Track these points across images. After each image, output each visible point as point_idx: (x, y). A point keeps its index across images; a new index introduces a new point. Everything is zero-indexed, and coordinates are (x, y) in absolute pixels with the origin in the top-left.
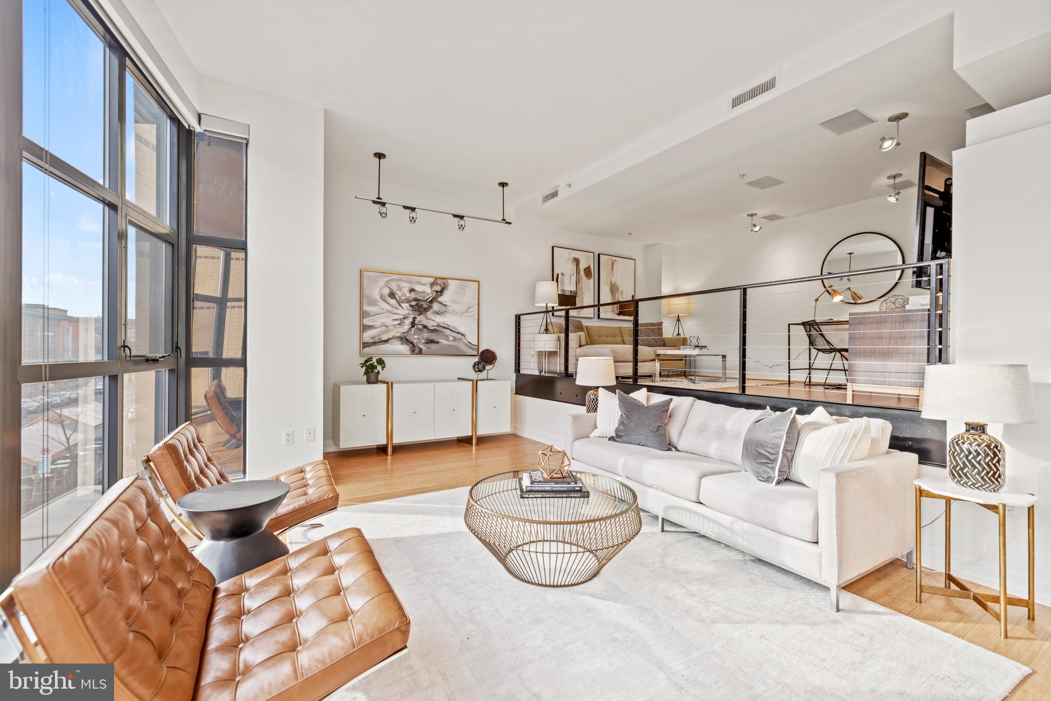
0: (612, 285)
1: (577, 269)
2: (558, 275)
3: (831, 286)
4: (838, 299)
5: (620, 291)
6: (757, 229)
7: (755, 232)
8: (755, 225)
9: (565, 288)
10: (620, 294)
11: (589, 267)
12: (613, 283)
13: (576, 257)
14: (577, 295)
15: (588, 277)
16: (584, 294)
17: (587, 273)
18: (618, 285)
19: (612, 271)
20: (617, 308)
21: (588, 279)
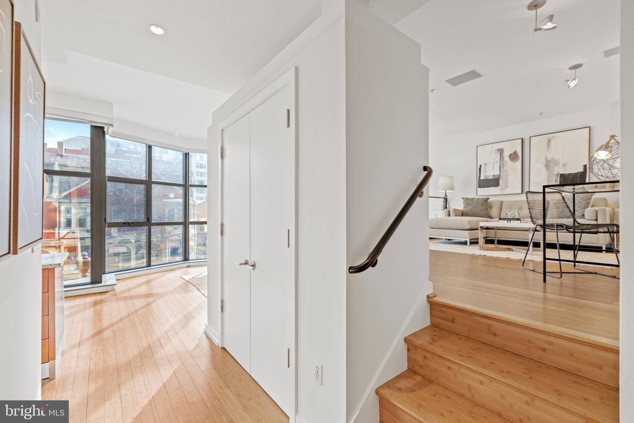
0: (547, 161)
1: (500, 157)
2: (481, 166)
5: (561, 164)
9: (488, 174)
10: (561, 167)
11: (515, 153)
12: (549, 159)
13: (500, 147)
14: (501, 177)
15: (514, 160)
16: (509, 175)
17: (513, 157)
18: (558, 159)
19: (548, 148)
20: (556, 181)
21: (514, 162)
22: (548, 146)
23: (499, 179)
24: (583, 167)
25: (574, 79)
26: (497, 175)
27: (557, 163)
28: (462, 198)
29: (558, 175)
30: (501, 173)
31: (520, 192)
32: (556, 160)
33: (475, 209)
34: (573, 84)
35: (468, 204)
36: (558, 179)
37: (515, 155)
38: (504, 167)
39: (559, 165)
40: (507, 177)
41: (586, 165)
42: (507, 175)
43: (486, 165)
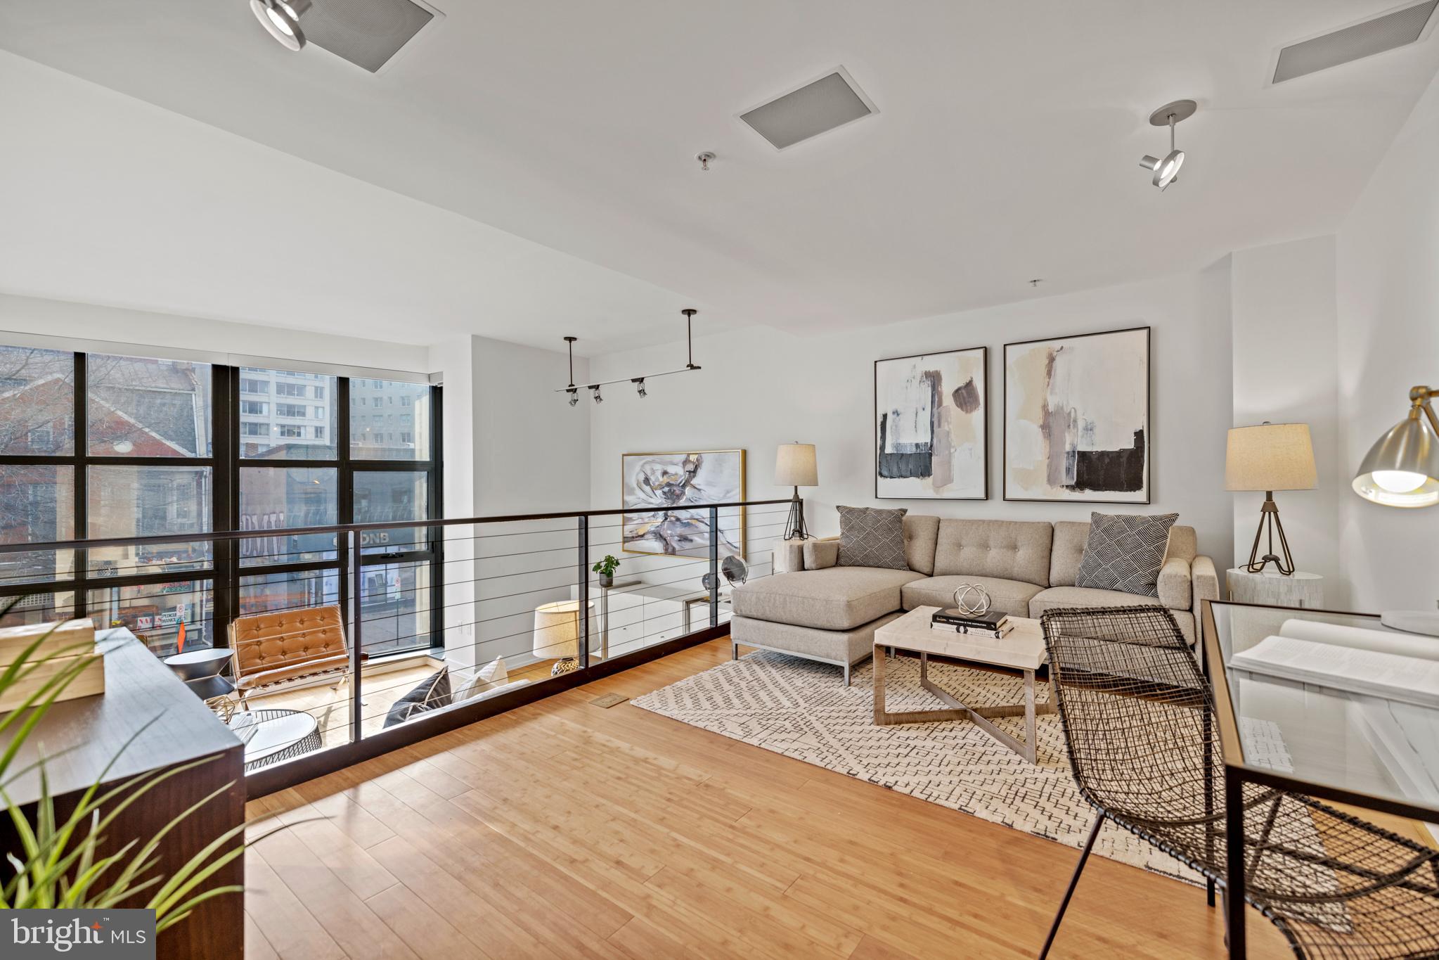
0: (1047, 413)
1: (933, 396)
2: (885, 416)
5: (1081, 424)
9: (903, 441)
10: (1080, 433)
11: (969, 384)
12: (1051, 408)
13: (932, 369)
14: (935, 451)
15: (967, 406)
16: (953, 447)
17: (964, 398)
18: (1073, 410)
19: (1050, 378)
20: (1068, 470)
21: (967, 412)
22: (1049, 373)
23: (931, 455)
24: (1133, 438)
25: (1173, 155)
26: (926, 444)
27: (1071, 422)
28: (838, 507)
29: (1074, 456)
30: (935, 440)
31: (982, 495)
32: (1070, 412)
33: (871, 543)
34: (1170, 171)
35: (852, 528)
36: (1074, 466)
37: (967, 393)
38: (942, 424)
39: (1075, 425)
40: (950, 453)
41: (1141, 432)
42: (949, 446)
43: (898, 415)
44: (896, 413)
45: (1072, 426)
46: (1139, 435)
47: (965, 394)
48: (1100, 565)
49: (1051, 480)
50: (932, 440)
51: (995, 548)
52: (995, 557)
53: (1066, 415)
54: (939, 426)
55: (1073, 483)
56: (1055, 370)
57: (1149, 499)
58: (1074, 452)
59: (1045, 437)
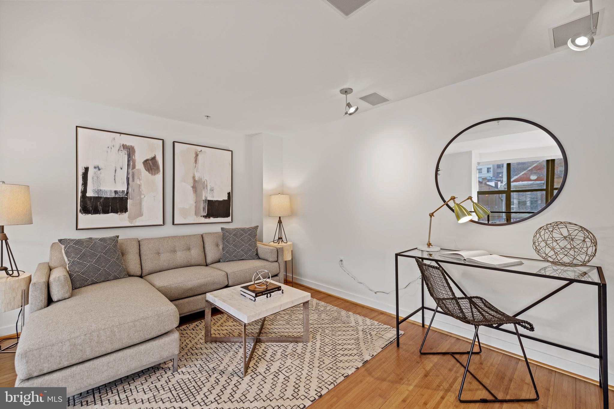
0: (195, 181)
1: (128, 161)
2: (87, 169)
3: (453, 198)
4: (465, 219)
5: (209, 188)
6: (352, 110)
7: (350, 114)
8: (349, 105)
9: (103, 188)
10: (208, 192)
11: (154, 158)
12: (197, 179)
13: (128, 144)
14: (130, 196)
15: (152, 171)
16: (144, 194)
17: (150, 166)
18: (206, 181)
19: (196, 164)
20: (204, 209)
21: (152, 174)
22: (196, 161)
23: (127, 198)
24: (227, 195)
26: (123, 191)
27: (205, 186)
28: (58, 240)
29: (206, 202)
30: (130, 190)
31: (161, 223)
32: (204, 182)
36: (206, 206)
37: (153, 164)
38: (135, 180)
39: (207, 188)
40: (141, 198)
41: (230, 193)
42: (140, 194)
43: (99, 169)
44: (98, 168)
45: (205, 188)
46: (229, 194)
47: (151, 164)
48: (236, 251)
49: (197, 214)
50: (128, 189)
51: (180, 251)
52: (181, 257)
53: (203, 183)
54: (133, 180)
55: (206, 214)
56: (198, 160)
57: (232, 220)
58: (206, 200)
59: (194, 192)
